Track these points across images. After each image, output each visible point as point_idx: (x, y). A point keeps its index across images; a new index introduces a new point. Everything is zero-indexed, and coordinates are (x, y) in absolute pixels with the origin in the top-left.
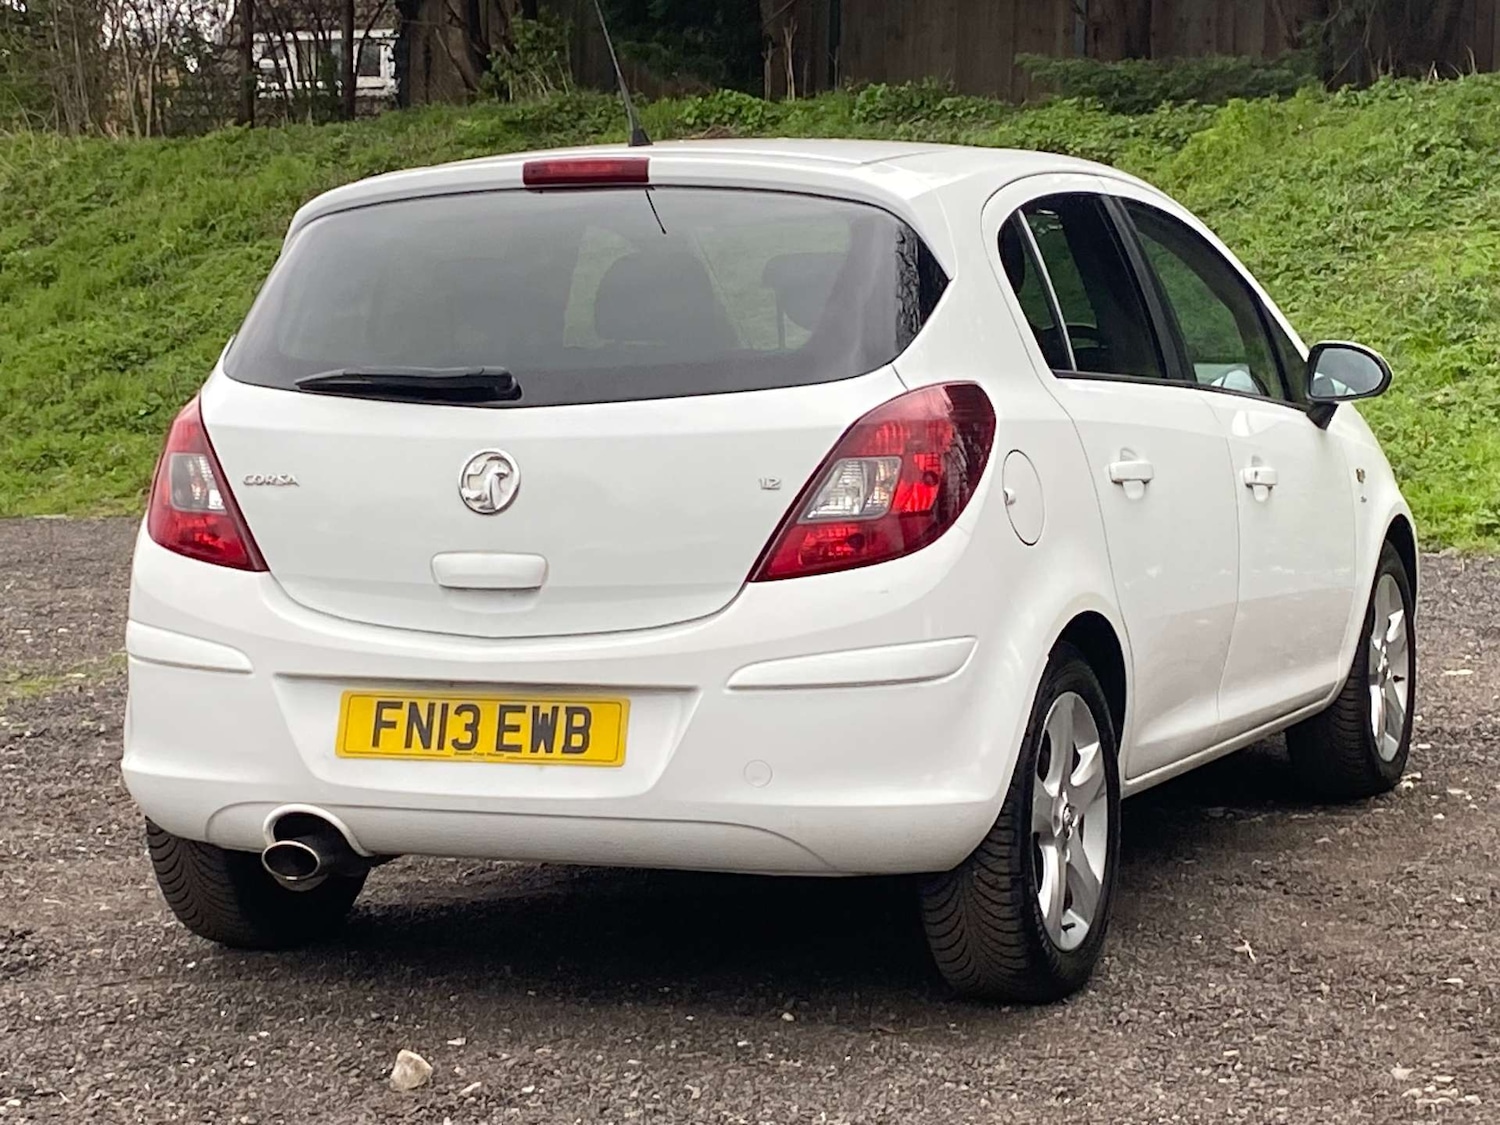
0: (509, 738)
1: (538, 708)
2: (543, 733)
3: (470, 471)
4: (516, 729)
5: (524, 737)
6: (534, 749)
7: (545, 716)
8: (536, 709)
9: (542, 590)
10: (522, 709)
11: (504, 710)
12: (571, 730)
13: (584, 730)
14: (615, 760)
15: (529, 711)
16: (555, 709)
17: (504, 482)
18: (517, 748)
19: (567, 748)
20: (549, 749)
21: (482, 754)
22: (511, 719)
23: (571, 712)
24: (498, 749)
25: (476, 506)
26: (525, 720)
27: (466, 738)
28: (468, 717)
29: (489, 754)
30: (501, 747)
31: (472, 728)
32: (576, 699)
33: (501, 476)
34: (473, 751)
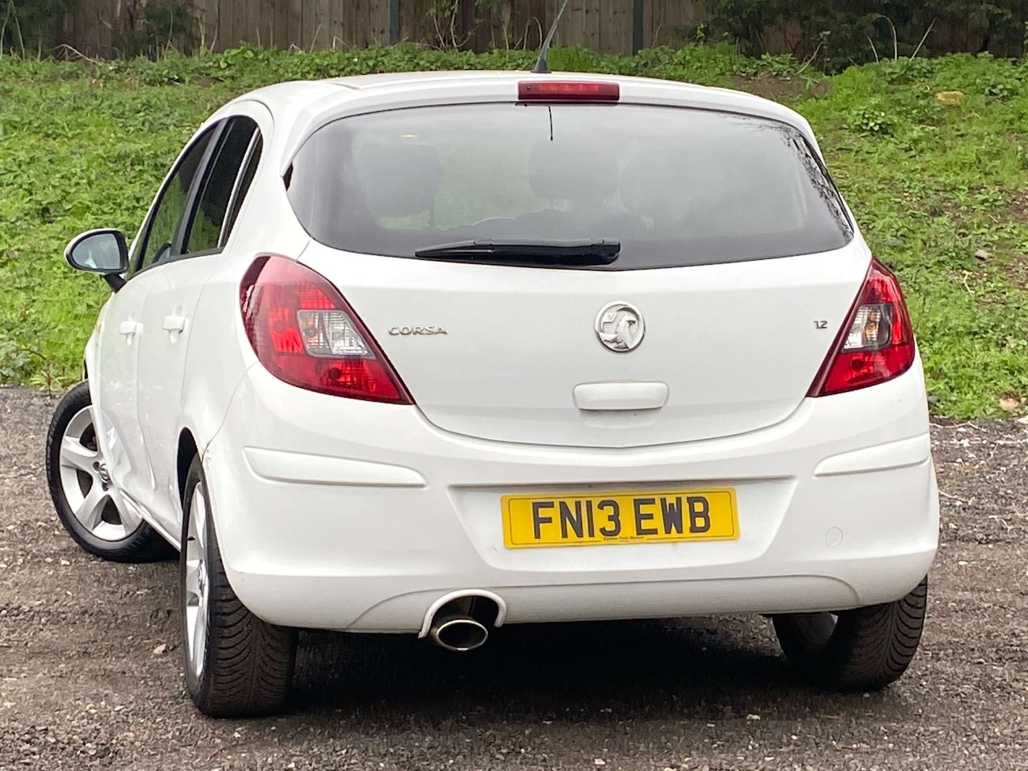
0: (645, 525)
1: (665, 499)
2: (672, 518)
3: (605, 319)
4: (650, 517)
5: (658, 523)
6: (668, 531)
7: (672, 505)
8: (663, 501)
9: (662, 409)
10: (652, 502)
11: (638, 503)
12: (694, 515)
13: (705, 514)
14: (732, 534)
15: (658, 502)
16: (679, 500)
17: (634, 327)
18: (655, 532)
19: (694, 529)
20: (680, 531)
21: (627, 538)
22: (644, 509)
23: (691, 501)
24: (638, 534)
25: (612, 346)
26: (656, 510)
27: (611, 526)
28: (610, 510)
29: (632, 538)
30: (640, 532)
31: (614, 518)
32: (696, 491)
33: (631, 323)
34: (617, 536)
